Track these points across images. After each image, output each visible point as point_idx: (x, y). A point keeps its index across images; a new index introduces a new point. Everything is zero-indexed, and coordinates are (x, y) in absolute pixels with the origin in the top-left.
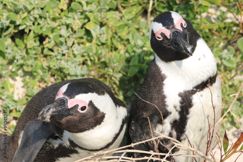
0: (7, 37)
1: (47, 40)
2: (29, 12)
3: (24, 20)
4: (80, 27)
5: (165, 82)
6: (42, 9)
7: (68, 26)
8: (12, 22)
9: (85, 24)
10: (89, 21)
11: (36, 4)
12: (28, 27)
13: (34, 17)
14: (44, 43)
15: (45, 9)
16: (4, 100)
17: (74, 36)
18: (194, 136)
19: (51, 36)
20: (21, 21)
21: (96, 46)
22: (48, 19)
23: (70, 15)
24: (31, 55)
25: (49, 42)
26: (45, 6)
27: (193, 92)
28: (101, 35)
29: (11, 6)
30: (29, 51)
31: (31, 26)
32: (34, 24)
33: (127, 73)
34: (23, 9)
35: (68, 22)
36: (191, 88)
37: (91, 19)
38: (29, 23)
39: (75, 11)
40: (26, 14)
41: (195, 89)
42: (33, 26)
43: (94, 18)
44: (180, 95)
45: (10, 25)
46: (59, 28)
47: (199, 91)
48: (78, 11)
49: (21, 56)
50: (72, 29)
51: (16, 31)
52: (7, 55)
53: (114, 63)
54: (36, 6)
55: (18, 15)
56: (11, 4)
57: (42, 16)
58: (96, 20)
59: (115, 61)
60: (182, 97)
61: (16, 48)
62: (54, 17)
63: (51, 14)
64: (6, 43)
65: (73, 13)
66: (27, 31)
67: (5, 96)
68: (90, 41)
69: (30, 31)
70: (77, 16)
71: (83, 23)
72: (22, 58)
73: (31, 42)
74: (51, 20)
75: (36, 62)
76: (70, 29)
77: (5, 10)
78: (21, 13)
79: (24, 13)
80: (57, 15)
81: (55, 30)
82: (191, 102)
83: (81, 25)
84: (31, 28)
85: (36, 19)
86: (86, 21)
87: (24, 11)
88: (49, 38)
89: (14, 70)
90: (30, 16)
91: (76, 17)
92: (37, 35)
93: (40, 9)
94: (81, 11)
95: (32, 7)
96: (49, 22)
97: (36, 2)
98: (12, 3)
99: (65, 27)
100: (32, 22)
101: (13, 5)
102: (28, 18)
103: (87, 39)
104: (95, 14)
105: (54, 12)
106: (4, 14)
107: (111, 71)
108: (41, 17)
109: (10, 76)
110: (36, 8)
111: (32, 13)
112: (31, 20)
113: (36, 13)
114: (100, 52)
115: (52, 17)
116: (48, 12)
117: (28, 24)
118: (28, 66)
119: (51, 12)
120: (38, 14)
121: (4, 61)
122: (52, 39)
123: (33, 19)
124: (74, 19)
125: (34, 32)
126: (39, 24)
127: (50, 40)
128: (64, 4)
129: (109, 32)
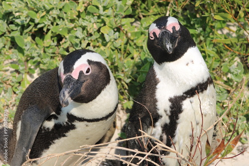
0: (28, 34)
1: (64, 40)
2: (48, 12)
3: (42, 19)
4: (95, 30)
5: (158, 86)
6: (61, 10)
7: (84, 28)
8: (32, 20)
9: (100, 27)
10: (105, 25)
11: (55, 5)
12: (47, 26)
13: (52, 17)
14: (61, 43)
15: (64, 10)
16: (17, 94)
17: (89, 39)
18: (184, 141)
19: (67, 36)
20: (39, 19)
21: (110, 50)
22: (66, 20)
23: (87, 17)
24: (48, 54)
25: (65, 42)
26: (63, 7)
27: (183, 98)
28: (116, 40)
29: (31, 4)
30: (46, 50)
31: (49, 25)
32: (52, 24)
33: (136, 79)
34: (43, 8)
35: (84, 24)
36: (182, 94)
37: (107, 23)
38: (48, 23)
39: (93, 14)
40: (44, 13)
41: (185, 95)
42: (51, 25)
43: (110, 22)
44: (171, 100)
45: (30, 23)
46: (75, 29)
47: (189, 97)
48: (95, 14)
49: (37, 53)
50: (87, 31)
51: (36, 29)
52: (25, 52)
53: (126, 68)
54: (55, 7)
55: (38, 14)
56: (31, 3)
57: (61, 16)
58: (111, 25)
59: (126, 67)
60: (172, 103)
61: (35, 46)
62: (72, 18)
63: (69, 15)
64: (26, 41)
65: (90, 17)
66: (45, 29)
67: (19, 91)
68: (105, 45)
69: (48, 30)
70: (94, 19)
71: (99, 27)
72: (39, 56)
73: (48, 41)
74: (69, 21)
75: (52, 60)
76: (85, 31)
77: (26, 8)
78: (40, 12)
79: (43, 12)
80: (75, 17)
81: (72, 31)
82: (181, 108)
83: (97, 29)
84: (49, 27)
85: (54, 19)
86: (102, 25)
87: (43, 10)
88: (66, 39)
89: (32, 67)
90: (48, 16)
91: (93, 21)
92: (55, 35)
93: (58, 9)
94: (98, 15)
95: (51, 7)
96: (67, 23)
97: (55, 3)
98: (33, 2)
99: (81, 29)
100: (50, 22)
101: (33, 4)
102: (47, 17)
103: (102, 43)
104: (111, 19)
105: (72, 13)
106: (24, 11)
107: (122, 75)
108: (59, 18)
109: (28, 73)
110: (55, 8)
111: (51, 12)
112: (49, 20)
113: (55, 13)
114: (114, 56)
115: (70, 18)
116: (66, 13)
117: (46, 23)
118: (44, 64)
119: (69, 13)
120: (57, 15)
121: (23, 57)
122: (68, 39)
123: (52, 19)
124: (90, 22)
125: (52, 32)
126: (57, 24)
127: (66, 41)
128: (81, 7)
129: (124, 38)
